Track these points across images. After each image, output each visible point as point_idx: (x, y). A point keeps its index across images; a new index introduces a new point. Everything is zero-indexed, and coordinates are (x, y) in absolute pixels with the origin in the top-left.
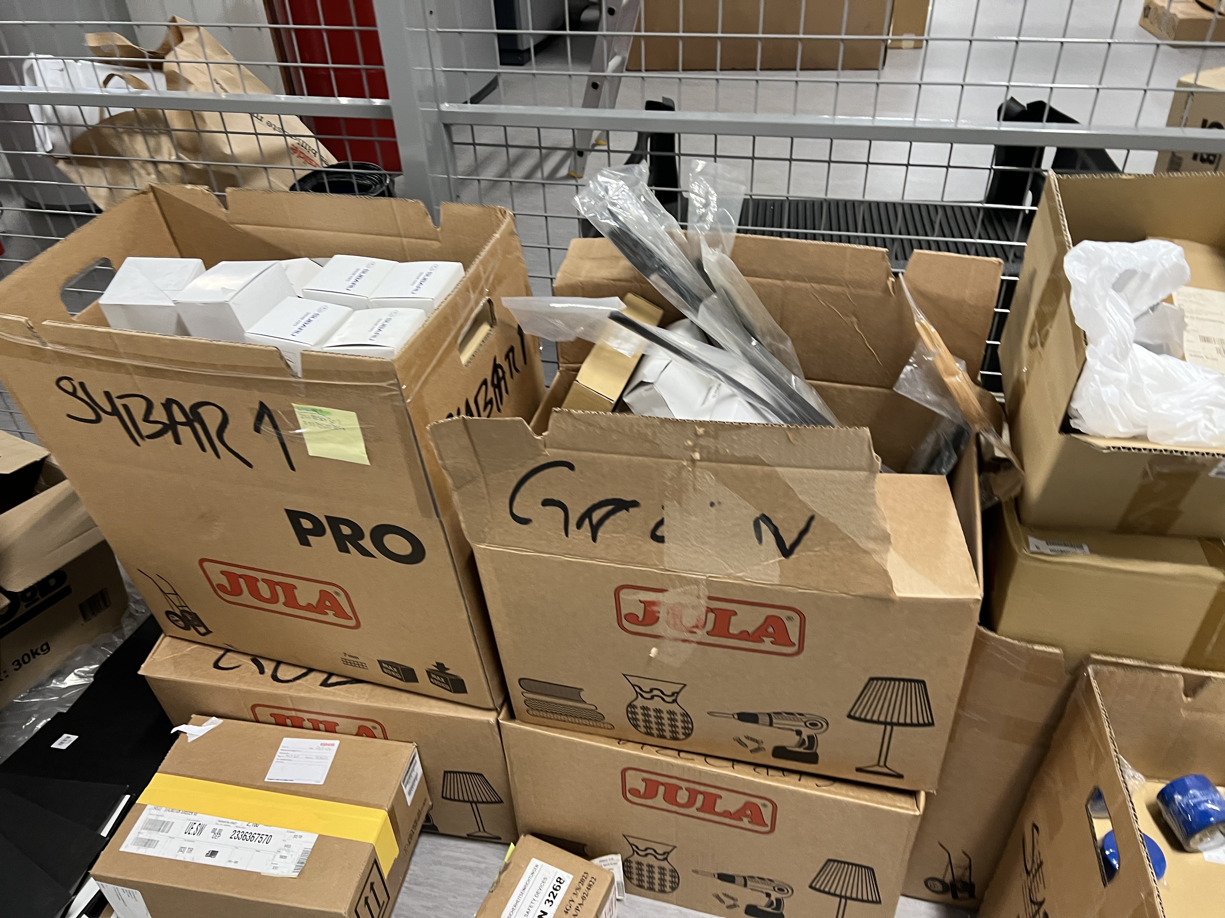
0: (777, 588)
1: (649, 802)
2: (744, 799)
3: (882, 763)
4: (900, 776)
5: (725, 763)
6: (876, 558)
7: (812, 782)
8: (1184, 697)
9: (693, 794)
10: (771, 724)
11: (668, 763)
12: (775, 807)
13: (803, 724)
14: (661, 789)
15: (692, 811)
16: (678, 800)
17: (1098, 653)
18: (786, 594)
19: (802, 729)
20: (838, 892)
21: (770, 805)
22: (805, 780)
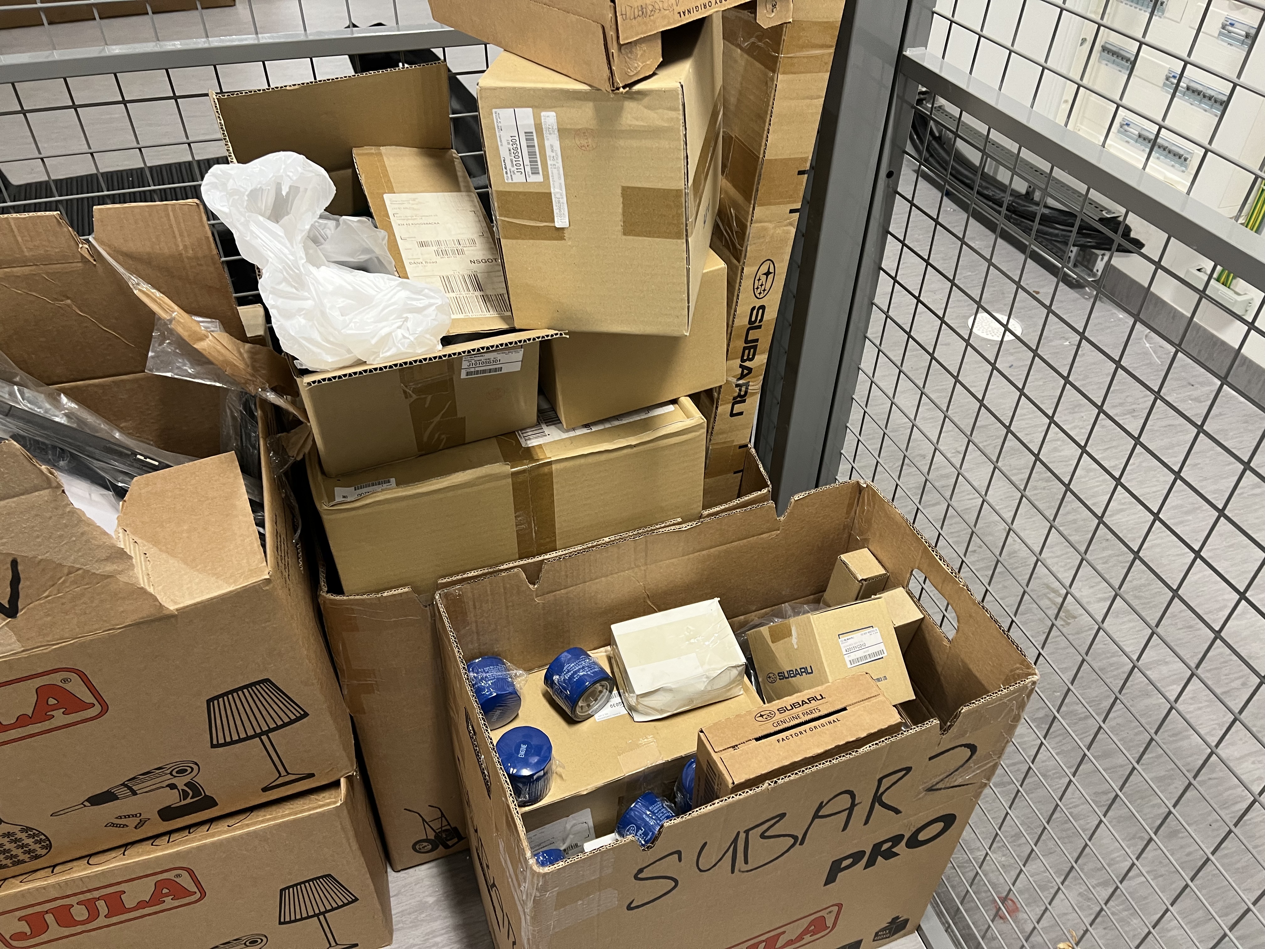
0: (24, 655)
1: (44, 937)
2: (152, 881)
3: (283, 773)
4: (312, 775)
5: (113, 854)
6: (123, 578)
7: (222, 826)
8: (531, 586)
9: (91, 906)
10: (134, 793)
11: (37, 889)
12: (191, 873)
13: (169, 776)
14: (49, 918)
15: (101, 921)
16: (76, 918)
17: (444, 577)
18: (39, 657)
19: (173, 781)
20: (311, 913)
21: (185, 874)
22: (215, 828)
